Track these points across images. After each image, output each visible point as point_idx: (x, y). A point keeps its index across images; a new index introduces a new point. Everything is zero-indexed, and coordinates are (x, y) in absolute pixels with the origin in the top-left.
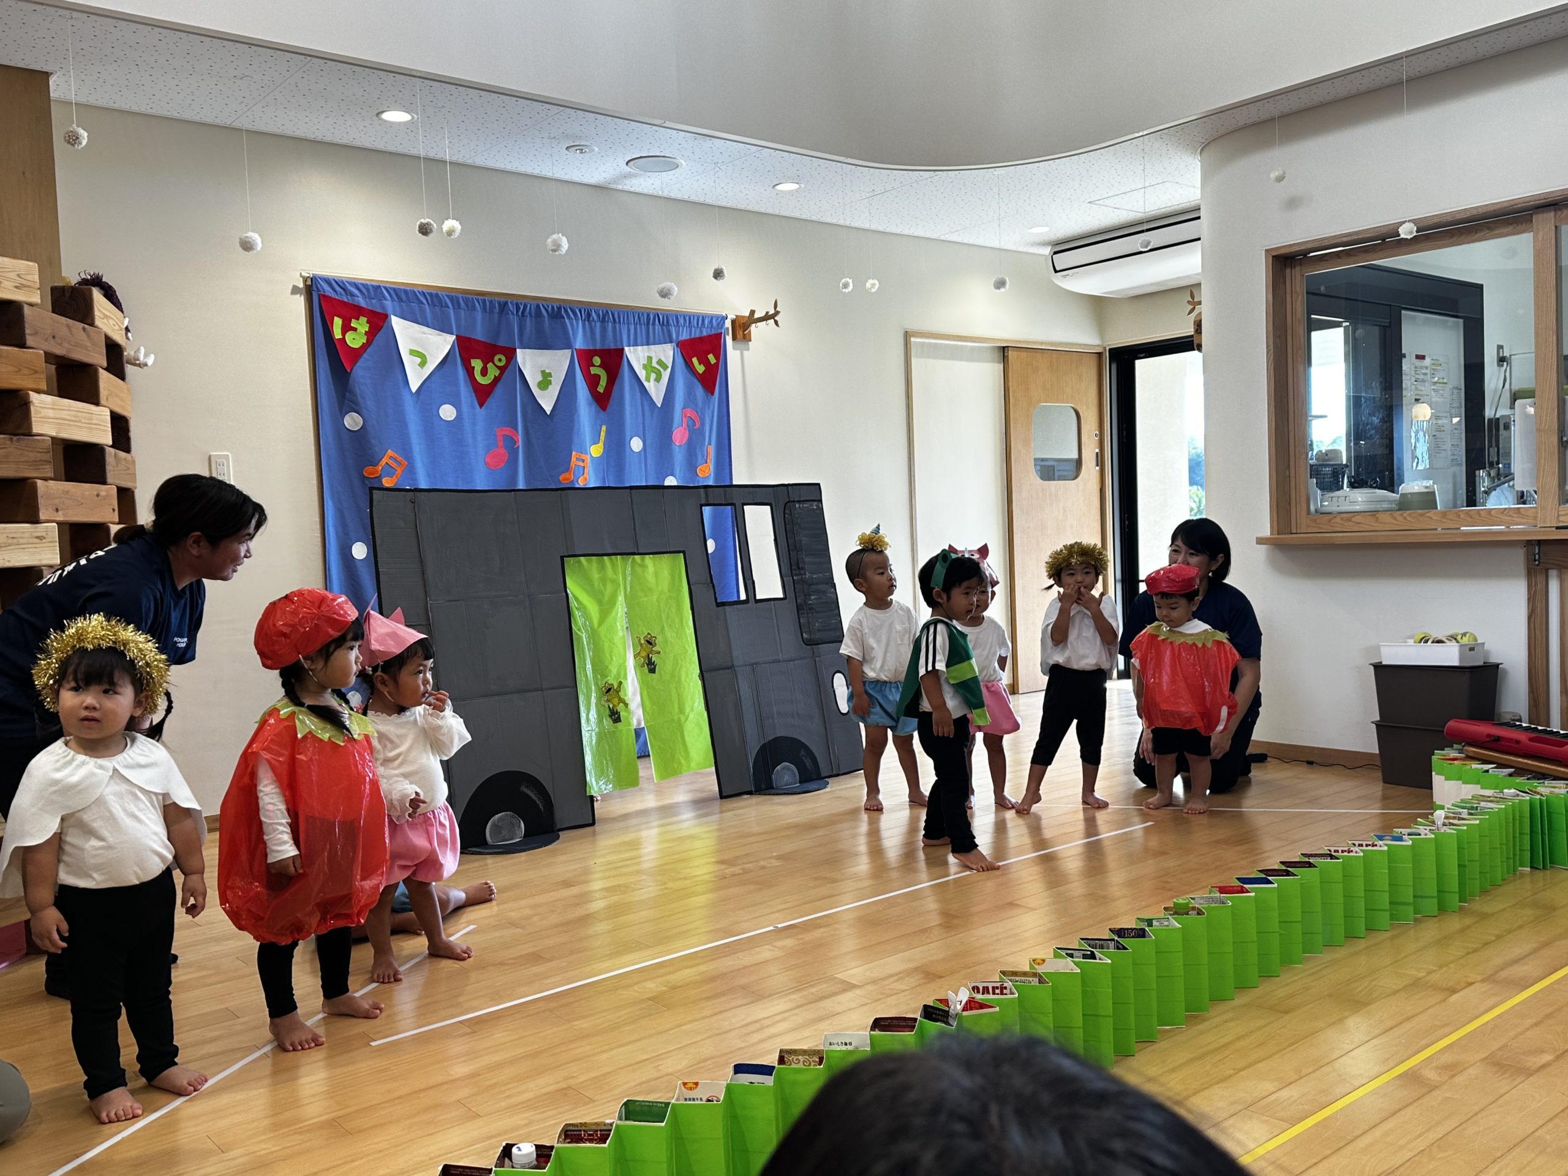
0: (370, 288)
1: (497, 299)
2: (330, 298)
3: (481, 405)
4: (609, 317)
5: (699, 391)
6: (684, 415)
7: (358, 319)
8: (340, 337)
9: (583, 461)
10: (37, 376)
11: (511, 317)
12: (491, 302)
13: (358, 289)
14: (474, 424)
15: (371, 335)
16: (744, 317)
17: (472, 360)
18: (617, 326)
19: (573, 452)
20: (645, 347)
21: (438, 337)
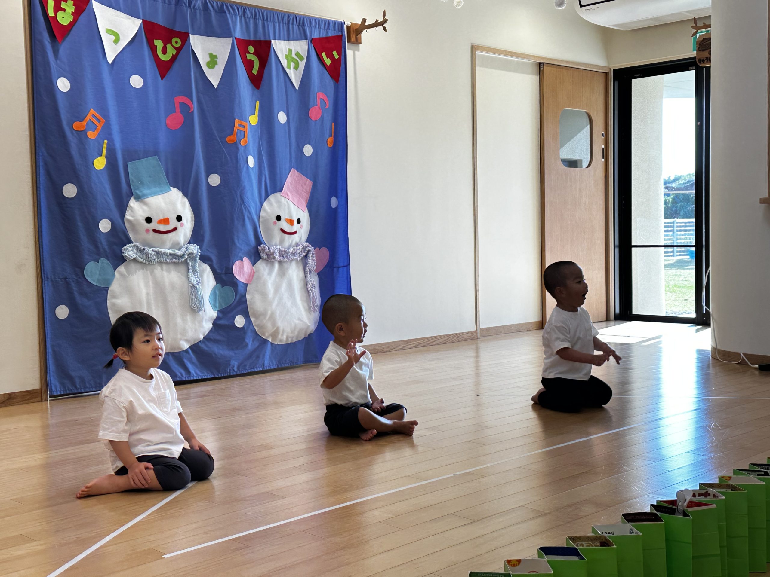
3: (162, 77)
4: (260, 17)
5: (329, 79)
6: (318, 97)
7: (66, 2)
8: (52, 14)
9: (244, 127)
11: (185, 8)
14: (157, 92)
15: (76, 15)
16: (357, 24)
17: (155, 41)
18: (266, 22)
19: (236, 119)
20: (287, 41)
21: (129, 20)
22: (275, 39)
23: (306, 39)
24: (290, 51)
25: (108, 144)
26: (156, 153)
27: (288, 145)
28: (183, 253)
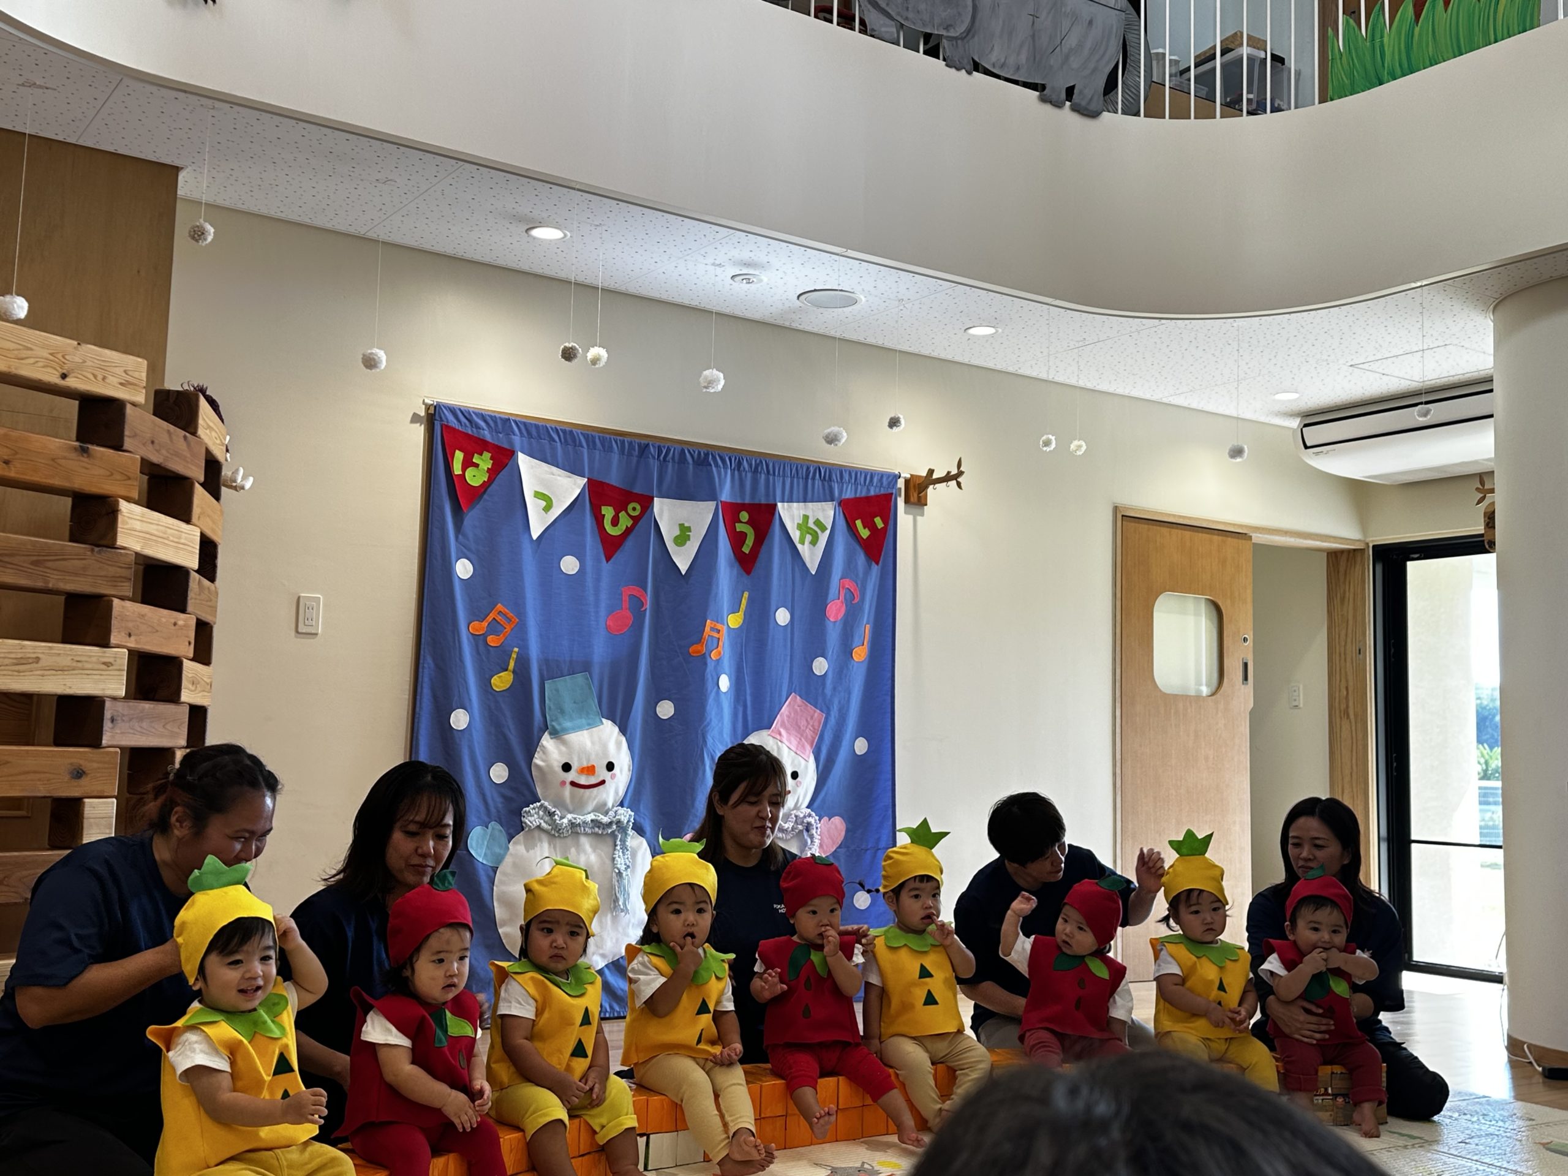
0: (498, 420)
1: (637, 441)
2: (454, 430)
3: (608, 559)
4: (762, 468)
5: (861, 558)
6: (841, 586)
7: (481, 454)
8: (460, 472)
9: (718, 631)
10: (129, 482)
11: (651, 461)
12: (630, 443)
13: (485, 421)
14: (598, 580)
15: (493, 472)
16: (920, 477)
17: (603, 508)
18: (771, 478)
19: (708, 621)
20: (802, 504)
21: (569, 479)
22: (783, 501)
23: (832, 500)
24: (806, 518)
25: (518, 653)
26: (586, 667)
27: (789, 658)
28: (609, 820)
